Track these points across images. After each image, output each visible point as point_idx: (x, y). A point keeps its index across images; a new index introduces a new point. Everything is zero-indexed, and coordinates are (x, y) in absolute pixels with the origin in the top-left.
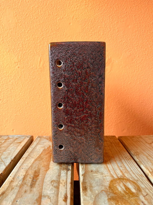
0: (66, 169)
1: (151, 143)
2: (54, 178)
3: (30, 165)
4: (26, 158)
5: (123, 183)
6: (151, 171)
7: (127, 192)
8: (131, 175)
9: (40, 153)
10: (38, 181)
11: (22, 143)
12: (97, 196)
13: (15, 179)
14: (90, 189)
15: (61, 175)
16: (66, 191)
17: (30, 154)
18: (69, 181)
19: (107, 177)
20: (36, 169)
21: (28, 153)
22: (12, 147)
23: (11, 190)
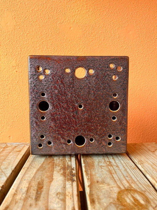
0: (71, 180)
1: (154, 151)
2: (60, 190)
3: (32, 176)
4: (28, 168)
5: (131, 195)
7: (136, 204)
8: (138, 186)
9: (42, 162)
10: (43, 193)
11: (21, 152)
12: (106, 209)
13: (18, 192)
14: (98, 201)
15: (67, 186)
16: (74, 204)
17: (31, 163)
18: (75, 193)
19: (115, 189)
20: (40, 180)
21: (29, 163)
22: (12, 156)
23: (15, 204)
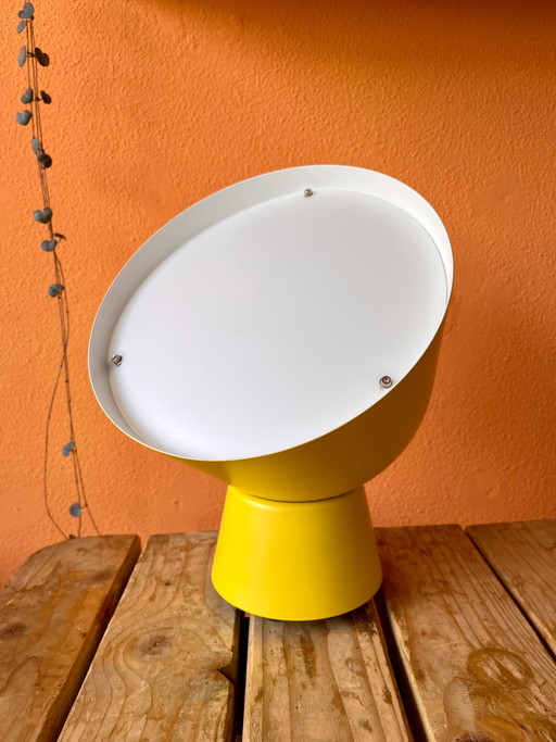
0: (366, 630)
5: (495, 660)
7: (505, 678)
8: (510, 640)
10: (318, 660)
12: (447, 690)
13: (268, 659)
14: (429, 675)
15: (362, 645)
16: (385, 682)
18: (383, 659)
19: (461, 648)
23: (274, 684)
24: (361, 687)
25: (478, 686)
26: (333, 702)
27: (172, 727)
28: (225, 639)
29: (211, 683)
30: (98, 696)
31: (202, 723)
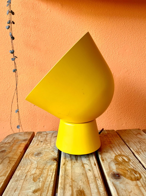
5: (121, 157)
6: (136, 151)
7: (124, 161)
8: (125, 153)
12: (109, 163)
14: (105, 160)
16: (94, 161)
19: (113, 155)
24: (89, 162)
25: (117, 162)
26: (82, 165)
27: (42, 170)
28: (55, 153)
29: (52, 162)
30: (24, 164)
31: (50, 170)
